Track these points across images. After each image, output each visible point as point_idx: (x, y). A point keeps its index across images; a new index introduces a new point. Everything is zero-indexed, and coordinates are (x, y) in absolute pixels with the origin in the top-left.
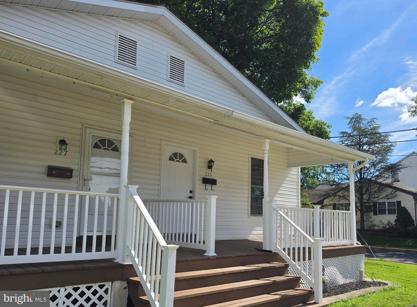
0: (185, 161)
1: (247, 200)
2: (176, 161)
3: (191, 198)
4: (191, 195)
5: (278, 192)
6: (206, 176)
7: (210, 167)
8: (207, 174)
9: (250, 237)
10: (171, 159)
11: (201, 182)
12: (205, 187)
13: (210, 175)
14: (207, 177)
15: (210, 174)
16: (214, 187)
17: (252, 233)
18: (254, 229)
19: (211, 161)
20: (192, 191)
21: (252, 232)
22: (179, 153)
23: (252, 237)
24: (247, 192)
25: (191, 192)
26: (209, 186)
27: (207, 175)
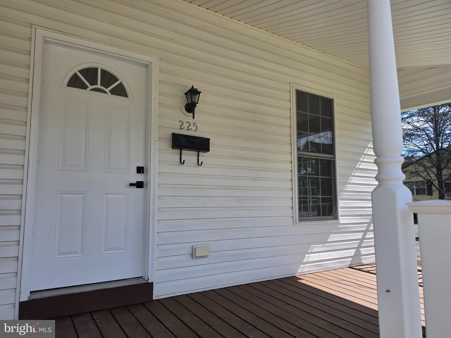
0: (120, 91)
1: (289, 185)
2: (92, 90)
3: (139, 185)
4: (140, 178)
5: (357, 167)
6: (181, 129)
7: (190, 108)
8: (186, 125)
9: (300, 271)
10: (74, 82)
11: (167, 145)
12: (178, 156)
13: (194, 128)
14: (184, 132)
15: (192, 124)
16: (204, 156)
17: (305, 261)
18: (308, 249)
19: (193, 93)
20: (143, 168)
21: (305, 256)
22: (102, 70)
23: (305, 270)
24: (289, 166)
25: (140, 170)
26: (189, 156)
27: (186, 128)
